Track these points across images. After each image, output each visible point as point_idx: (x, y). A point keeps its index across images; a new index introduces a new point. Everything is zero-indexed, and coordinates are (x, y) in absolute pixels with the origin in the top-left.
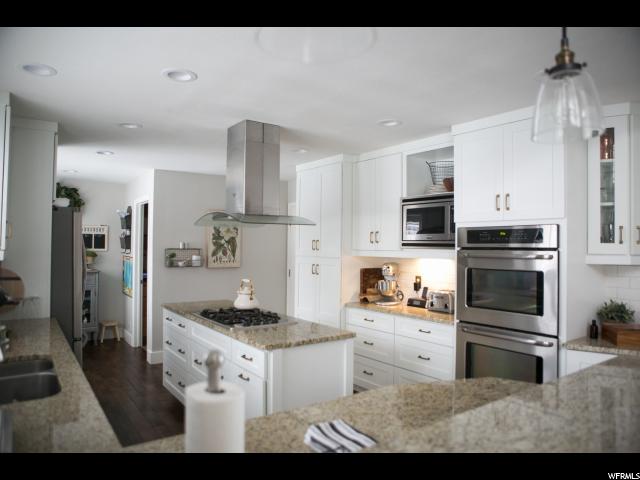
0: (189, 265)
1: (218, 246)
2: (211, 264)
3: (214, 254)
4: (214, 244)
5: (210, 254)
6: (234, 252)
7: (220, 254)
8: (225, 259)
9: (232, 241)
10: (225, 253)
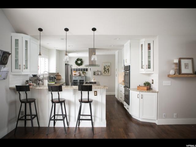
0: (98, 75)
1: (105, 71)
2: (103, 75)
3: (104, 72)
4: (104, 70)
5: (103, 72)
6: (109, 72)
7: (105, 72)
8: (106, 73)
9: (108, 69)
10: (107, 72)
